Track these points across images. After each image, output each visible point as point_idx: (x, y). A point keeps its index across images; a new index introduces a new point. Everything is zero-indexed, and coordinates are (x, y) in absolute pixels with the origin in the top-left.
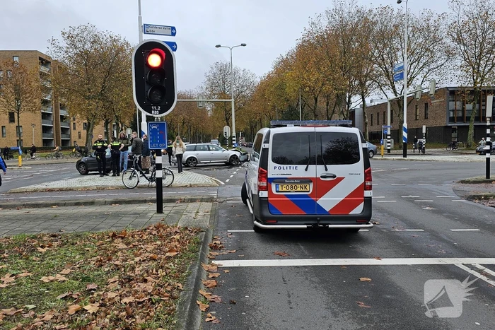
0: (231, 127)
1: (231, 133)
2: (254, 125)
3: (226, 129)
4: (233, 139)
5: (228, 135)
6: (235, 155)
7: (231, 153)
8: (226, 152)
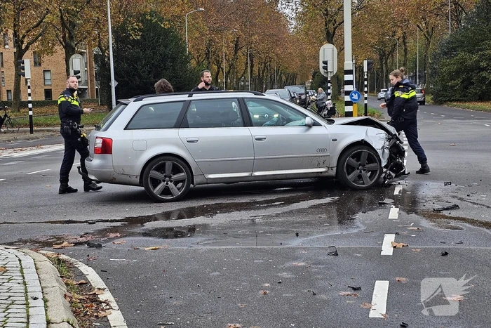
0: (341, 50)
1: (341, 59)
2: (388, 49)
3: (328, 52)
4: (348, 77)
5: (333, 68)
6: (363, 144)
7: (344, 133)
8: (324, 130)
